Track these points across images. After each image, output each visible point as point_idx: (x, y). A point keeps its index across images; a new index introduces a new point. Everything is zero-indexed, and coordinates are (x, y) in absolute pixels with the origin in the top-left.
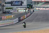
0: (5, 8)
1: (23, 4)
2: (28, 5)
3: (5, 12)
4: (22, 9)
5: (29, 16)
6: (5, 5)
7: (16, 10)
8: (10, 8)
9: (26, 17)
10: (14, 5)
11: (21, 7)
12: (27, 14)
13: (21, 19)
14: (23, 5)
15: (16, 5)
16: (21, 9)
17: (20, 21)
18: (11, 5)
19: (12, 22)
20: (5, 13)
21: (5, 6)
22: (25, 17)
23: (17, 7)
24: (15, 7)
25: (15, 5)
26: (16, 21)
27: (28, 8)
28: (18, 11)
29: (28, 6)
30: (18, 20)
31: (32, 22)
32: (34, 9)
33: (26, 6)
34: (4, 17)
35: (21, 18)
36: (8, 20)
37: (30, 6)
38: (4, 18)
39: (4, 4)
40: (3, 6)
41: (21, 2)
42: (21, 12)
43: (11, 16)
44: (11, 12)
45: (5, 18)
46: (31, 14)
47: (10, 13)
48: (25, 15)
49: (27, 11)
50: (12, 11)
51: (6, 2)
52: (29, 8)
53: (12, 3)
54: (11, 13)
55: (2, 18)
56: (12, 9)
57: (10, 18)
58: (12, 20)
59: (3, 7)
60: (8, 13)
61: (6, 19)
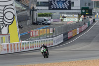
0: (36, 13)
1: (73, 6)
2: (83, 9)
3: (37, 22)
4: (72, 16)
5: (85, 31)
6: (36, 8)
7: (58, 19)
8: (46, 15)
9: (80, 33)
10: (55, 7)
11: (68, 13)
12: (80, 26)
13: (69, 37)
14: (72, 8)
15: (61, 7)
16: (69, 16)
17: (66, 39)
18: (49, 9)
19: (50, 42)
20: (36, 24)
21: (36, 10)
22: (78, 33)
23: (61, 13)
24: (58, 12)
25: (57, 9)
26: (58, 40)
27: (82, 14)
28: (62, 20)
29: (84, 11)
30: (62, 39)
31: (90, 42)
32: (96, 16)
33: (80, 11)
34: (34, 32)
35: (70, 35)
36: (43, 38)
37: (87, 11)
38: (34, 35)
39: (35, 6)
40: (33, 10)
41: (69, 2)
42: (69, 23)
43: (48, 29)
44: (49, 22)
45: (37, 34)
46: (89, 26)
47: (46, 25)
48: (78, 29)
49: (81, 20)
50: (50, 20)
51: (38, 3)
52: (85, 15)
53: (52, 4)
54: (49, 24)
55: (29, 34)
56: (50, 16)
57: (47, 35)
58: (50, 39)
59: (32, 12)
60: (43, 24)
61: (39, 37)
